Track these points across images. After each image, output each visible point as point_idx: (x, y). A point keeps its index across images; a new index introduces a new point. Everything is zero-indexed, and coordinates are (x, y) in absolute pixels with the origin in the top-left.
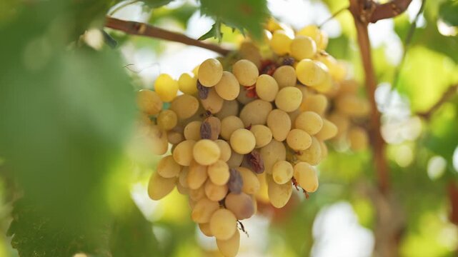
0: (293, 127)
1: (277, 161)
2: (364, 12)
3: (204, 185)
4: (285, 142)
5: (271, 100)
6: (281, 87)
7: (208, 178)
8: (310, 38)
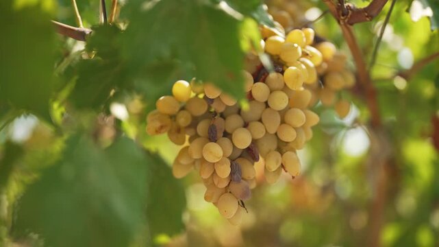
0: (283, 122)
1: (270, 151)
2: (342, 18)
3: (212, 175)
4: (276, 134)
5: (265, 100)
6: (271, 91)
7: (215, 172)
8: (296, 45)
